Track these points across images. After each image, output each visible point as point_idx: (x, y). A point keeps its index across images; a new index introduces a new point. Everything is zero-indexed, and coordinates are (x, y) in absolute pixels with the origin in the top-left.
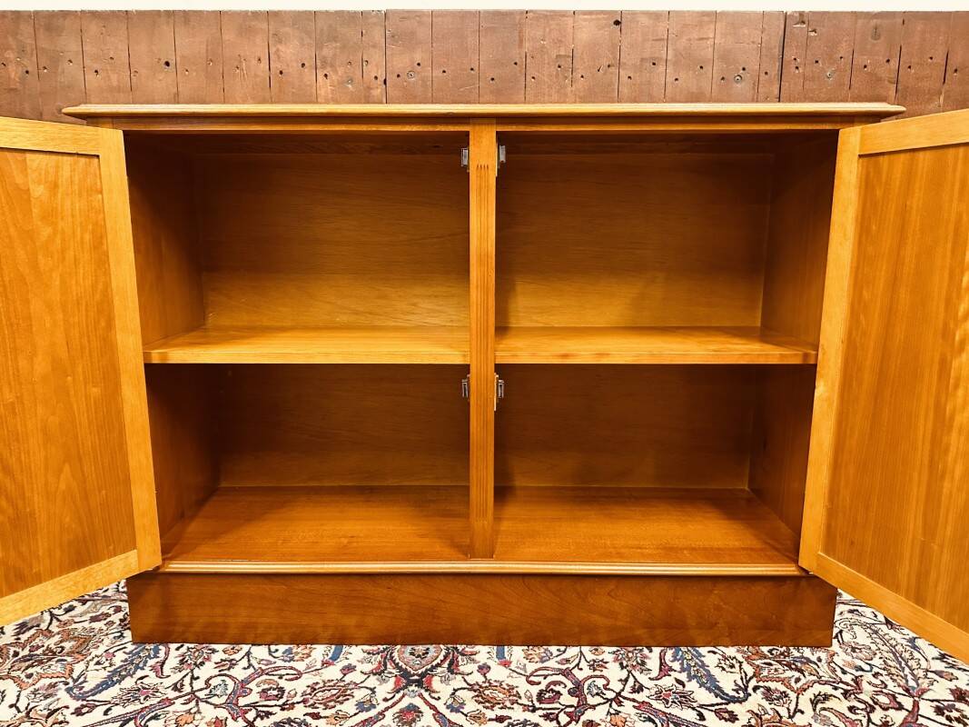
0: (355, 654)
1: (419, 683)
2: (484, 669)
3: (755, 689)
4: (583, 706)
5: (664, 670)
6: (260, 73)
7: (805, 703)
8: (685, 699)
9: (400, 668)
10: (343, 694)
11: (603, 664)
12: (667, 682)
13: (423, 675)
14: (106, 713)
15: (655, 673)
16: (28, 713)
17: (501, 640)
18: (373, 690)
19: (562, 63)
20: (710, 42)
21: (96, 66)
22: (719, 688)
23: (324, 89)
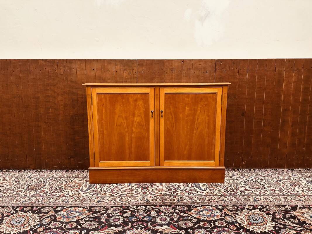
0: (133, 185)
1: (146, 189)
2: (158, 186)
3: (208, 189)
4: (176, 191)
5: (192, 186)
6: (112, 71)
7: (217, 191)
8: (195, 190)
9: (142, 187)
10: (132, 190)
11: (180, 186)
12: (192, 188)
13: (146, 187)
14: (89, 194)
15: (190, 187)
16: (75, 194)
17: (161, 182)
18: (137, 190)
19: (172, 69)
20: (201, 65)
21: (79, 70)
22: (202, 189)
23: (125, 74)
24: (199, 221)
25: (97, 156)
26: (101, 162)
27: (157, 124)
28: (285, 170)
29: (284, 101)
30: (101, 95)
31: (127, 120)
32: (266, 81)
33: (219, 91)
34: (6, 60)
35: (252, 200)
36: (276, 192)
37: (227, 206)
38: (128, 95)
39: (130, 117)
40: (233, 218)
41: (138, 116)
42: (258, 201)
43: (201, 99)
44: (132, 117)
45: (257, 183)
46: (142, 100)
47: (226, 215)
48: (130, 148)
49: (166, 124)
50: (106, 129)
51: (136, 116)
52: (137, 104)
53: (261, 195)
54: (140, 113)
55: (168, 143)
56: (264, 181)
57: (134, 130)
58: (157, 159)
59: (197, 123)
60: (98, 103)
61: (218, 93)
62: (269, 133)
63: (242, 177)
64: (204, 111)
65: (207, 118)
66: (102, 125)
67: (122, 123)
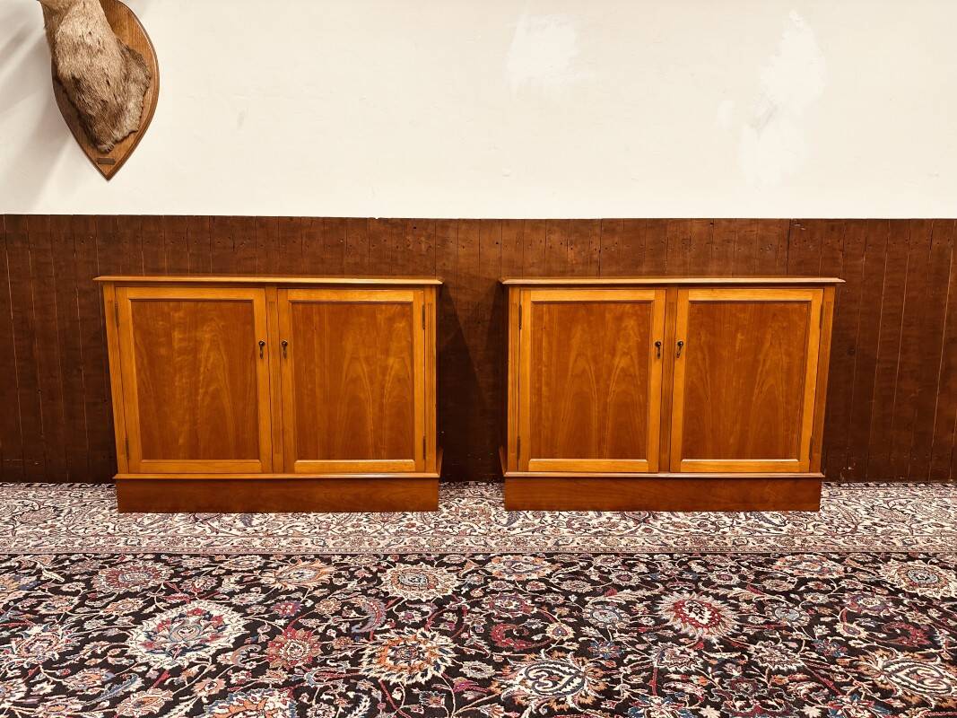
0: (610, 514)
3: (788, 523)
4: (718, 528)
5: (747, 518)
6: (541, 248)
7: (813, 527)
8: (759, 526)
12: (750, 522)
15: (744, 520)
17: (674, 509)
18: (626, 524)
19: (685, 242)
20: (755, 232)
21: (463, 244)
22: (774, 523)
23: (571, 254)
24: (803, 581)
25: (526, 446)
26: (532, 460)
27: (669, 373)
28: (950, 485)
29: (949, 321)
30: (540, 306)
31: (596, 362)
32: (909, 271)
33: (815, 298)
34: (291, 218)
35: (899, 544)
36: (946, 529)
37: (848, 553)
38: (602, 306)
39: (605, 355)
40: (874, 575)
41: (625, 354)
42: (913, 546)
43: (775, 315)
44: (609, 356)
45: (895, 512)
46: (635, 318)
47: (854, 570)
48: (602, 427)
49: (688, 373)
50: (548, 384)
51: (619, 353)
52: (623, 325)
53: (915, 534)
54: (629, 348)
55: (690, 417)
56: (909, 507)
57: (613, 387)
58: (665, 456)
59: (762, 371)
60: (533, 325)
61: (814, 303)
62: (913, 395)
63: (853, 499)
64: (780, 344)
65: (785, 359)
66: (539, 374)
67: (584, 371)
